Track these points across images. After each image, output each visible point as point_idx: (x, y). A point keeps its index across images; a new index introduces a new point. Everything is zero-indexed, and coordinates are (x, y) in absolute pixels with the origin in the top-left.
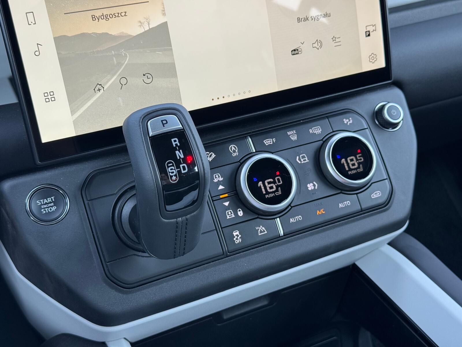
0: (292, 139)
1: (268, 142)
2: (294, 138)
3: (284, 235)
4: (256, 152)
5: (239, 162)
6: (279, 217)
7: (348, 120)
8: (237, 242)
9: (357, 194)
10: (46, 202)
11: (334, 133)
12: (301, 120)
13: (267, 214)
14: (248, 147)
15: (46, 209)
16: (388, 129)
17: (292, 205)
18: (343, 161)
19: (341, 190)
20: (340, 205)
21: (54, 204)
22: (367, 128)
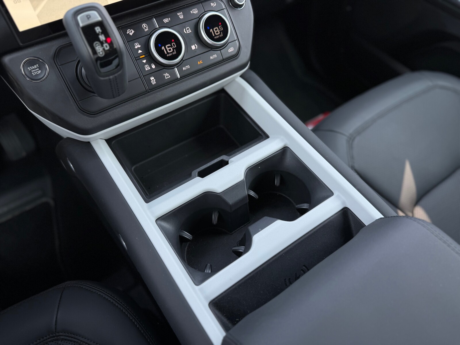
0: (181, 18)
1: (166, 20)
2: (182, 17)
3: (180, 78)
4: (159, 27)
5: (149, 34)
6: (176, 67)
7: (213, 4)
8: (153, 83)
9: (220, 50)
10: (34, 68)
11: (206, 12)
12: (186, 5)
13: (169, 66)
14: (153, 25)
15: (35, 72)
16: (237, 8)
17: (183, 59)
18: (211, 30)
19: (211, 48)
20: (211, 58)
21: (39, 69)
22: (225, 9)
